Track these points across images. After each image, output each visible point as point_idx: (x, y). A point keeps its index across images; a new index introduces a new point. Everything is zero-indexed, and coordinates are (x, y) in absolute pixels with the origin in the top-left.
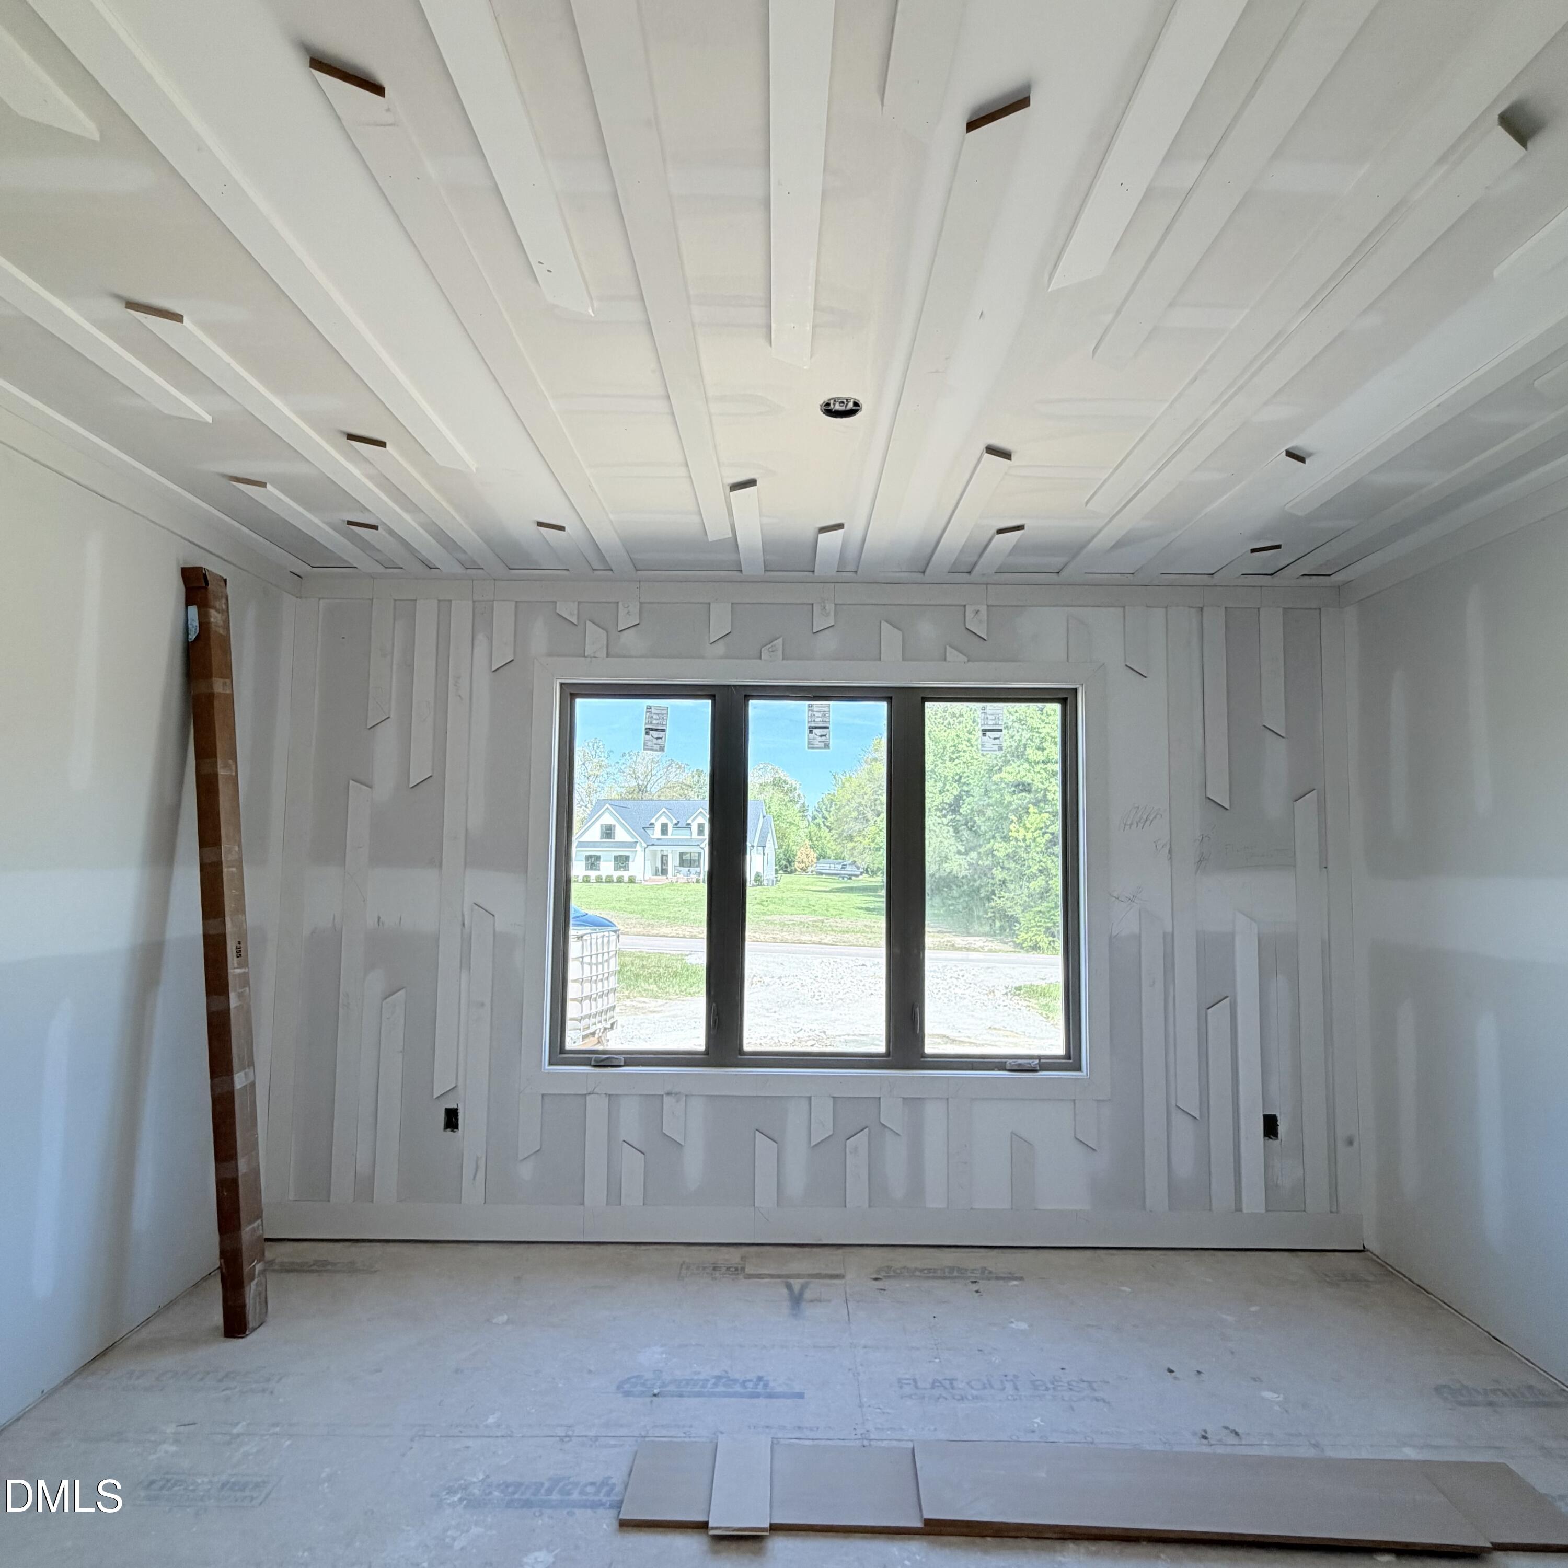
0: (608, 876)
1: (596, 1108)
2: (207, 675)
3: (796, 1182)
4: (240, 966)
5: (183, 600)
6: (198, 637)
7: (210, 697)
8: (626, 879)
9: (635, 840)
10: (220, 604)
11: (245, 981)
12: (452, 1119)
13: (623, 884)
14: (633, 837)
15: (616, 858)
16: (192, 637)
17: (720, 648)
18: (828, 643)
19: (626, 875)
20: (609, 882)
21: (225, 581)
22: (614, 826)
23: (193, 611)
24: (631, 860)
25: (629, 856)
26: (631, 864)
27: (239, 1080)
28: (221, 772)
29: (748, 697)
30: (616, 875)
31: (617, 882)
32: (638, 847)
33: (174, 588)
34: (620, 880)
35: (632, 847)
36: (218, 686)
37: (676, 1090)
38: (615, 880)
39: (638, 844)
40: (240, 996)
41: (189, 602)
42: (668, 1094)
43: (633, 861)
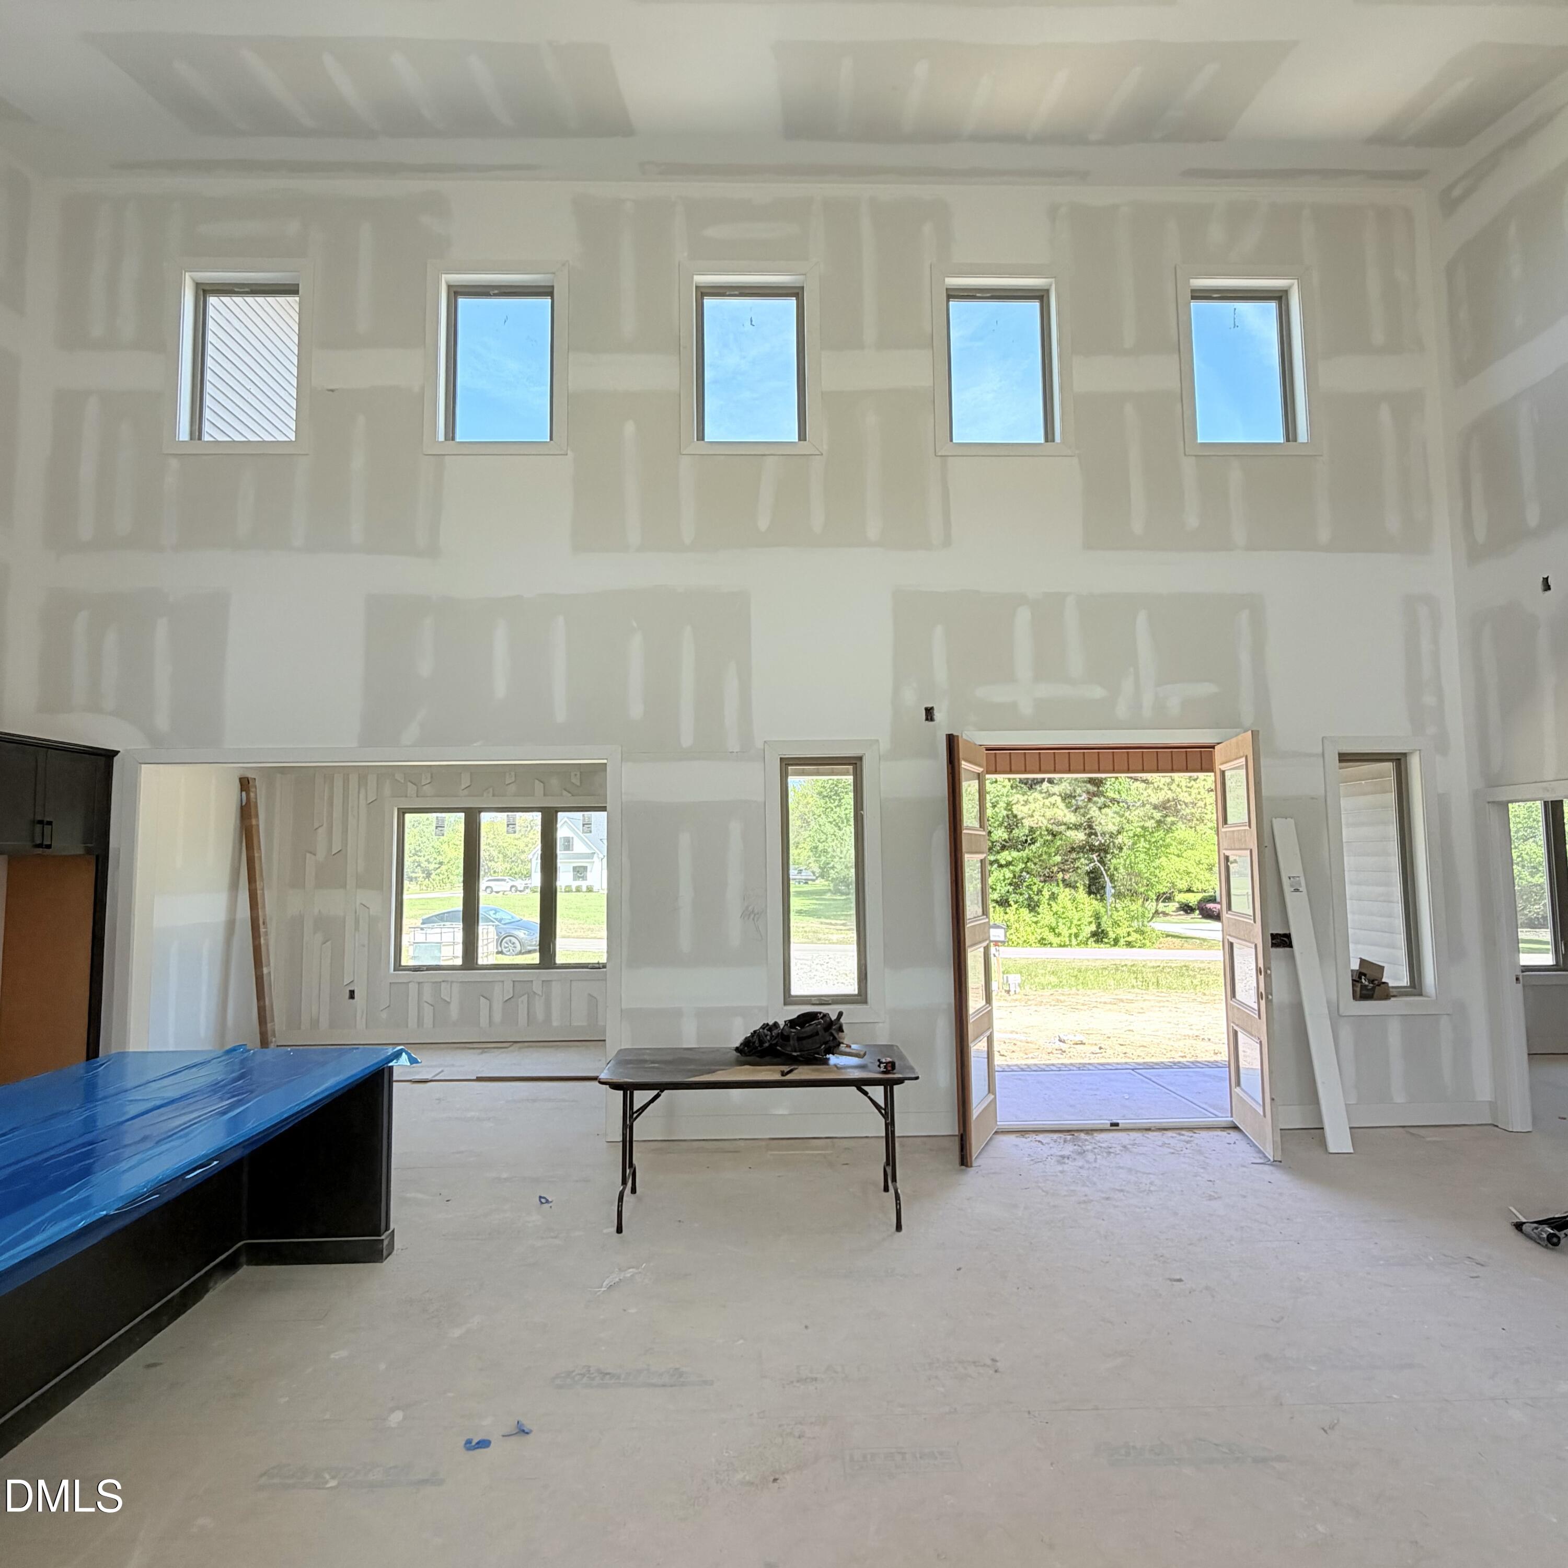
0: (567, 886)
1: (413, 988)
2: (250, 817)
3: (497, 1017)
4: (264, 928)
5: (240, 790)
6: (246, 804)
7: (251, 826)
8: (584, 889)
9: (593, 852)
10: (253, 790)
11: (266, 933)
12: (352, 995)
13: (581, 893)
14: (591, 848)
15: (574, 868)
16: (244, 804)
17: (466, 792)
18: (513, 788)
19: (584, 884)
20: (568, 892)
21: (255, 779)
22: (573, 838)
23: (244, 793)
24: (589, 869)
25: (587, 867)
26: (589, 874)
27: (265, 970)
28: (256, 855)
29: (480, 812)
30: (574, 884)
31: (576, 892)
32: (595, 858)
33: (237, 785)
34: (578, 890)
35: (589, 858)
36: (254, 822)
37: (446, 979)
38: (574, 890)
39: (596, 855)
40: (265, 939)
41: (242, 791)
42: (443, 981)
43: (591, 871)
